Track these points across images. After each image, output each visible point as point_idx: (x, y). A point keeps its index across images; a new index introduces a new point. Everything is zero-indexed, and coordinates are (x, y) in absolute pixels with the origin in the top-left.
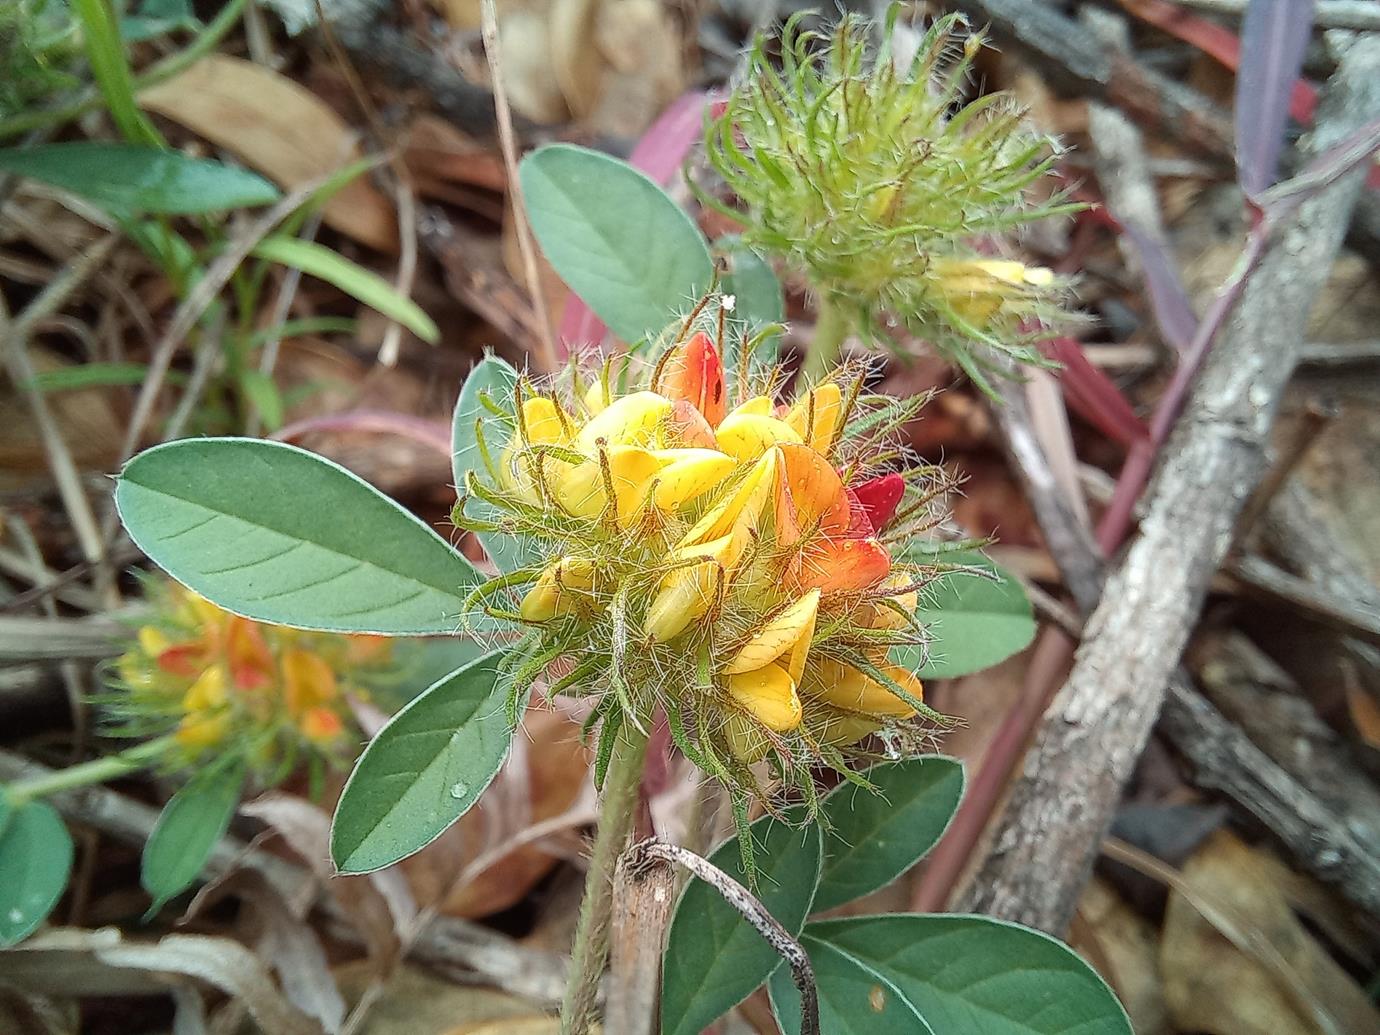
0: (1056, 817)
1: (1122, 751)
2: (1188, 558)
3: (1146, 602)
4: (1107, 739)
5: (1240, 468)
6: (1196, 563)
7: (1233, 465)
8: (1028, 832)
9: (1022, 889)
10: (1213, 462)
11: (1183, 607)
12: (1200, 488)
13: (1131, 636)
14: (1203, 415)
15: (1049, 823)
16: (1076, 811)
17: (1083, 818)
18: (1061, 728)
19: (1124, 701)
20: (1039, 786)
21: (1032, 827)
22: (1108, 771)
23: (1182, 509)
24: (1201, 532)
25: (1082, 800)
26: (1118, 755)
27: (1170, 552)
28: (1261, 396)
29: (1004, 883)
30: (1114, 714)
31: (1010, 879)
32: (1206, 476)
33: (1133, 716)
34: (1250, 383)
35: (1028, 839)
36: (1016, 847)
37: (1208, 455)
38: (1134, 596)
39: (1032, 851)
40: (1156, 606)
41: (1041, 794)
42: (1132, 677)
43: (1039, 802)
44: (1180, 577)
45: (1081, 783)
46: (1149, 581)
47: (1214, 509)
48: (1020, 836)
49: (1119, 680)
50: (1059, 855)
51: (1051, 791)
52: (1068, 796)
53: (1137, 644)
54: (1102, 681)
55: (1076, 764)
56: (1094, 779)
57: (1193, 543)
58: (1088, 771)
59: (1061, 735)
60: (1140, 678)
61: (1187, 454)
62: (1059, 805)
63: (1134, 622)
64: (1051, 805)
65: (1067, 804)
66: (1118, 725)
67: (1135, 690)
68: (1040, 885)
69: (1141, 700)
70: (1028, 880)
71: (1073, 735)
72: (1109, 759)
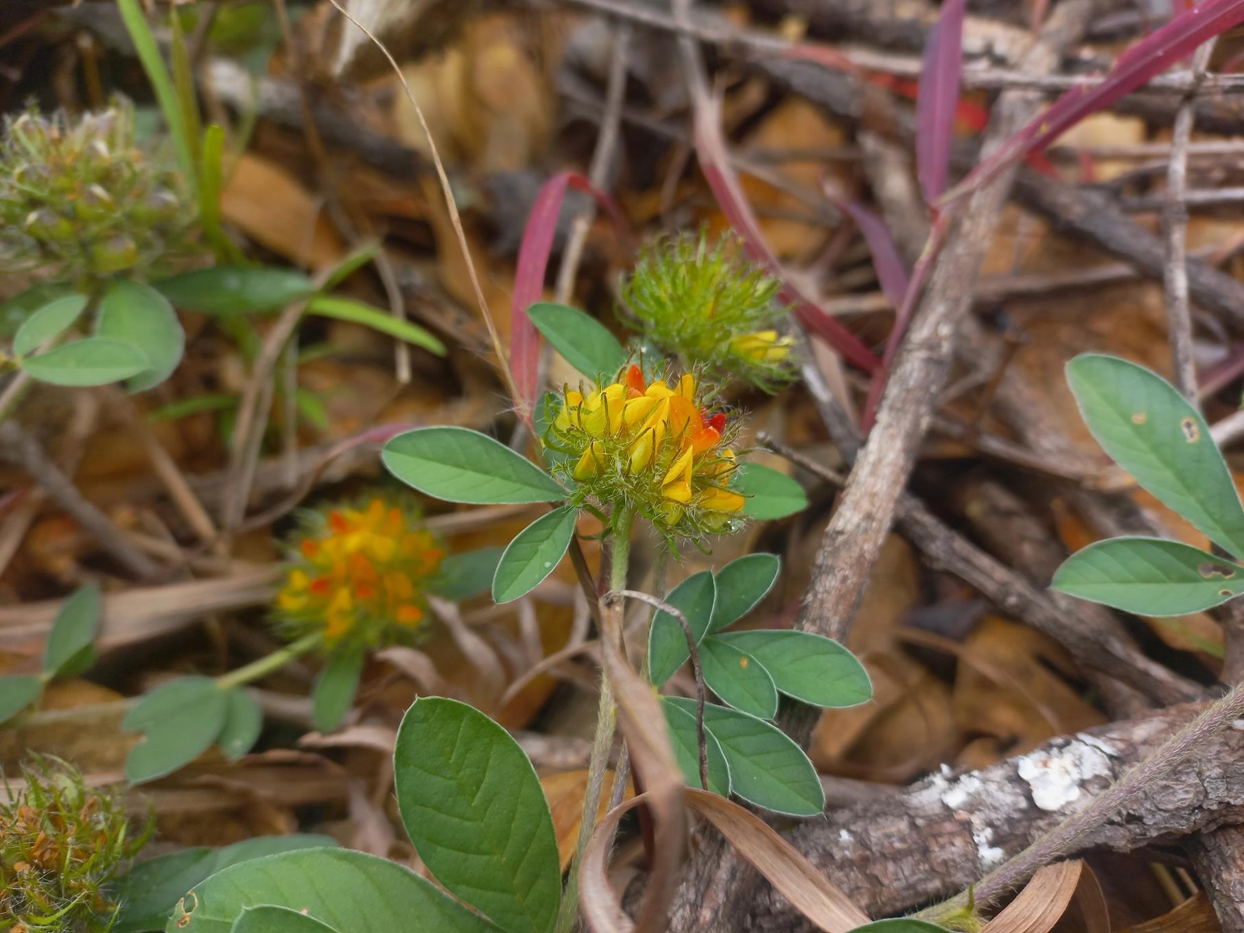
0: (833, 583)
1: (870, 545)
2: (903, 432)
3: (879, 461)
4: (860, 539)
5: (932, 376)
6: (909, 436)
7: (928, 374)
8: (819, 593)
9: (818, 622)
10: (915, 375)
11: (901, 462)
12: (908, 391)
13: (871, 480)
14: (909, 347)
15: (830, 587)
16: (845, 579)
17: (849, 582)
18: (834, 536)
19: (869, 517)
20: (824, 568)
21: (821, 590)
22: (862, 556)
23: (899, 405)
24: (910, 417)
25: (847, 573)
26: (868, 547)
27: (891, 431)
28: (945, 330)
29: (808, 621)
30: (863, 525)
31: (811, 618)
32: (911, 383)
33: (875, 525)
34: (938, 324)
35: (819, 596)
36: (813, 601)
37: (912, 371)
38: (872, 458)
39: (822, 602)
40: (884, 462)
41: (824, 572)
42: (872, 503)
43: (824, 577)
44: (899, 444)
45: (846, 564)
46: (880, 450)
47: (919, 402)
48: (815, 595)
49: (866, 505)
50: (837, 603)
51: (830, 570)
52: (839, 571)
53: (875, 485)
54: (856, 506)
55: (843, 554)
56: (854, 561)
57: (906, 423)
58: (851, 557)
59: (834, 539)
60: (878, 504)
61: (900, 371)
62: (835, 576)
63: (873, 472)
64: (830, 577)
65: (839, 575)
66: (866, 531)
67: (874, 511)
68: (828, 619)
69: (879, 515)
70: (821, 618)
71: (841, 539)
72: (861, 549)
